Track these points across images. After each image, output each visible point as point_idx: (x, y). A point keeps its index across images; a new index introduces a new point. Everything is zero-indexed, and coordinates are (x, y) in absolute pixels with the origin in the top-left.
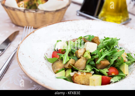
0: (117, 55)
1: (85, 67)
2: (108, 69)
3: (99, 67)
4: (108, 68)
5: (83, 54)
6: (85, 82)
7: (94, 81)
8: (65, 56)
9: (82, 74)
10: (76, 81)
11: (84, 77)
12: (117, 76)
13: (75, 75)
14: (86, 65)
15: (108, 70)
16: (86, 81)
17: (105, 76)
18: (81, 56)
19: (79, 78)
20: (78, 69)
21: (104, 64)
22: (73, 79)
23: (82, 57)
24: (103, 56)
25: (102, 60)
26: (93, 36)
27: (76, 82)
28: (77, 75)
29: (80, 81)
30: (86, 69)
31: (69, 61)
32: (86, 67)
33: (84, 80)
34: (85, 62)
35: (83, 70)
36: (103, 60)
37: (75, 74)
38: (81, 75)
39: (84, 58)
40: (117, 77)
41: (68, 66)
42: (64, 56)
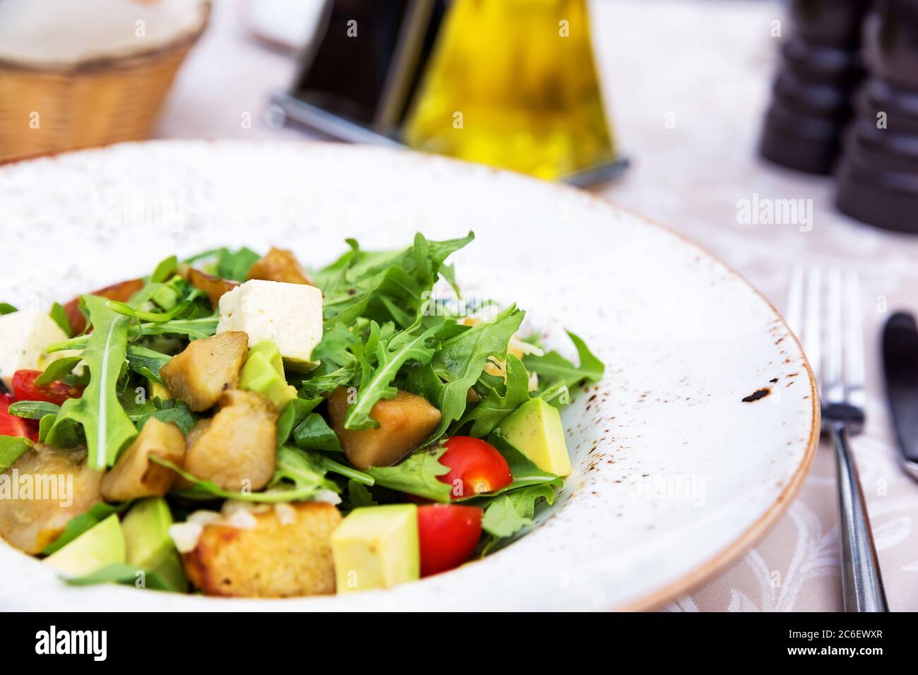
0: (475, 348)
1: (277, 468)
2: (440, 452)
3: (368, 450)
4: (436, 445)
5: (235, 372)
6: (297, 580)
7: (373, 550)
8: (90, 409)
9: (269, 524)
10: (228, 582)
11: (285, 543)
12: (509, 493)
13: (211, 541)
14: (277, 450)
15: (441, 460)
16: (305, 569)
17: (436, 506)
18: (226, 386)
19: (248, 560)
20: (225, 489)
21: (401, 426)
22: (203, 568)
23: (236, 395)
24: (388, 369)
25: (383, 400)
26: (245, 252)
27: (225, 588)
28: (229, 536)
29: (257, 576)
30: (288, 482)
31: (131, 441)
32: (283, 463)
33: (287, 566)
34: (268, 428)
35: (263, 490)
36: (392, 399)
37: (207, 528)
38: (257, 532)
39: (256, 400)
40: (508, 501)
41: (144, 479)
42: (82, 407)
